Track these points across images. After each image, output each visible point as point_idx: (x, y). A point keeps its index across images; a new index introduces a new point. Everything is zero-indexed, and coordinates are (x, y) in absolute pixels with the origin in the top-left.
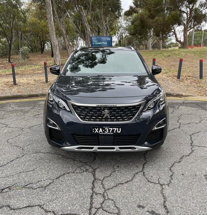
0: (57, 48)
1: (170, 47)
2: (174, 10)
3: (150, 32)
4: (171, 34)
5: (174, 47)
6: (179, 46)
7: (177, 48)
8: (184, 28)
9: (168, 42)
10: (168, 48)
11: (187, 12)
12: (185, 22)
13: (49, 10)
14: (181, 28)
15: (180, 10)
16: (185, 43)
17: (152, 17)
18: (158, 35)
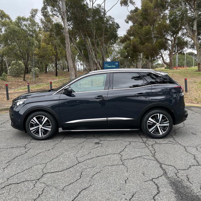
0: (72, 70)
1: (157, 67)
2: (161, 38)
3: (140, 55)
4: (158, 57)
5: (160, 67)
6: (165, 66)
7: (163, 68)
8: (170, 53)
9: (155, 63)
10: (155, 68)
11: (171, 40)
12: (170, 48)
13: (67, 41)
14: (167, 52)
15: (166, 39)
16: (171, 64)
17: (142, 43)
18: (147, 58)
